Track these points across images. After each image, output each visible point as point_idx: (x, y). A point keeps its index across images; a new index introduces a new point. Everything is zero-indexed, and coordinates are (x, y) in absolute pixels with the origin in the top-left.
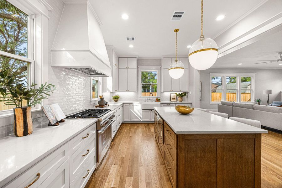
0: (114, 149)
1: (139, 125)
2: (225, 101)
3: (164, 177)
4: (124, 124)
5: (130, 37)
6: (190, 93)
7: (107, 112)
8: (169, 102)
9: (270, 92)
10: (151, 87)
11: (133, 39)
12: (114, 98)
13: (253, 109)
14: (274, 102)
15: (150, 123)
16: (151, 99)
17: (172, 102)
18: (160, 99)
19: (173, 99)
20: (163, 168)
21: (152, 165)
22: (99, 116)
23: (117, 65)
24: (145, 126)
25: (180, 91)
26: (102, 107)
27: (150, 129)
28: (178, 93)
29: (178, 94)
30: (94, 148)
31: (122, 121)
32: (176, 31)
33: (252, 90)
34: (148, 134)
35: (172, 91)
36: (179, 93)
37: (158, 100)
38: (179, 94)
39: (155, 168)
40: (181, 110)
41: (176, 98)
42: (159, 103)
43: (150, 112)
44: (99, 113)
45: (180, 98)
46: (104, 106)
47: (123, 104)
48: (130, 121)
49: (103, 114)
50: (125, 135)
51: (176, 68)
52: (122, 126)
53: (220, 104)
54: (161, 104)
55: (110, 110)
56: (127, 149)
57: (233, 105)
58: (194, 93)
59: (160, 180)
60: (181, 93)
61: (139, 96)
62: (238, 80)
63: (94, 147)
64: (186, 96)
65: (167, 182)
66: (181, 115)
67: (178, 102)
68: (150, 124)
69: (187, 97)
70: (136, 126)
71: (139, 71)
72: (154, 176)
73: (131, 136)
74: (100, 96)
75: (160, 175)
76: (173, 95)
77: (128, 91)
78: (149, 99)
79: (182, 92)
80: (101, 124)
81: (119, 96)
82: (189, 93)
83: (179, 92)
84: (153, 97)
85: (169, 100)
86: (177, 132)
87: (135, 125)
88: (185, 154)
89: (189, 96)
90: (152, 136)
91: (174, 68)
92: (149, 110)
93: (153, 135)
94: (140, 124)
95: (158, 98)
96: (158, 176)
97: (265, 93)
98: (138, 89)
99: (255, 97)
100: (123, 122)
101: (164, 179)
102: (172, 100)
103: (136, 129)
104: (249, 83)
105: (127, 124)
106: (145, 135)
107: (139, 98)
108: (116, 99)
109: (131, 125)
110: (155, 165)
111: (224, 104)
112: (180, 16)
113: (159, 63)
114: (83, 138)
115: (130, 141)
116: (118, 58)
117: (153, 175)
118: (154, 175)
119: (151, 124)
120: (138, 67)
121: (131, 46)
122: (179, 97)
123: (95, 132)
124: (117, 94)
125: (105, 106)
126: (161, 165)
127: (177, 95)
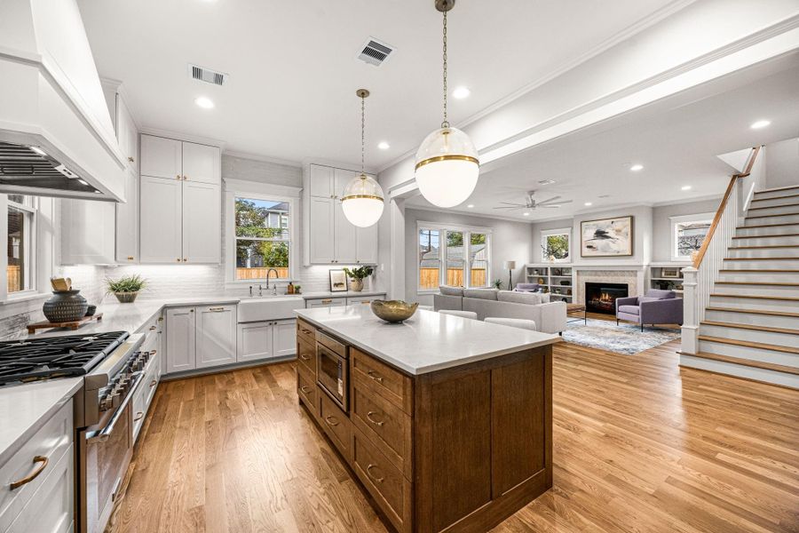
0: (147, 487)
1: (231, 376)
2: (446, 286)
3: (360, 513)
4: (168, 382)
5: (209, 69)
6: (382, 268)
7: (115, 343)
8: (328, 294)
9: (512, 265)
10: (249, 251)
11: (219, 79)
12: (115, 288)
13: (497, 300)
14: (518, 284)
15: (272, 364)
16: (271, 286)
17: (334, 294)
18: (299, 287)
19: (336, 285)
20: (347, 489)
21: (313, 493)
22: (86, 367)
23: (135, 159)
24: (256, 377)
25: (358, 263)
26: (75, 328)
27: (276, 382)
28: (351, 269)
29: (351, 271)
30: (66, 514)
31: (160, 373)
32: (363, 94)
33: (487, 262)
34: (273, 398)
35: (334, 263)
36: (354, 267)
37: (293, 290)
38: (355, 271)
39: (326, 497)
40: (391, 311)
41: (344, 282)
42: (298, 298)
43: (270, 328)
44: (72, 353)
45: (356, 283)
46: (80, 323)
47: (165, 308)
48: (193, 368)
49: (101, 355)
50: (185, 424)
51: (365, 196)
52: (160, 393)
53: (438, 294)
54: (306, 300)
55: (124, 336)
56: (207, 470)
57: (462, 294)
58: (392, 267)
59: (351, 526)
60: (358, 268)
61: (228, 278)
62: (466, 240)
63: (63, 511)
64: (370, 277)
65: (371, 524)
66: (387, 324)
67: (351, 293)
68: (269, 368)
69: (374, 278)
70: (221, 382)
71: (228, 195)
72: (330, 525)
73: (208, 420)
74: (54, 282)
75: (345, 515)
76: (338, 273)
77: (182, 261)
78: (264, 286)
79: (360, 265)
80: (100, 396)
81: (139, 281)
82: (378, 269)
83: (352, 264)
84: (277, 280)
85: (328, 288)
86: (417, 370)
87: (216, 378)
88: (433, 426)
89: (377, 277)
90: (287, 403)
91: (359, 196)
92: (268, 323)
93: (290, 400)
94: (235, 374)
95: (295, 285)
96: (343, 519)
97: (505, 268)
98: (223, 255)
99: (493, 277)
100: (162, 376)
101: (360, 519)
102: (334, 289)
103: (226, 391)
104: (482, 246)
105: (183, 383)
106: (264, 404)
107: (227, 287)
108: (127, 292)
109: (198, 380)
110: (322, 490)
111: (446, 292)
112: (381, 57)
113: (296, 175)
114: (13, 487)
115: (211, 441)
116: (139, 136)
117: (324, 522)
118: (328, 522)
119: (275, 367)
120: (223, 180)
121: (205, 103)
122: (353, 279)
123: (66, 440)
124: (129, 272)
125: (87, 320)
126: (340, 482)
127: (349, 273)
